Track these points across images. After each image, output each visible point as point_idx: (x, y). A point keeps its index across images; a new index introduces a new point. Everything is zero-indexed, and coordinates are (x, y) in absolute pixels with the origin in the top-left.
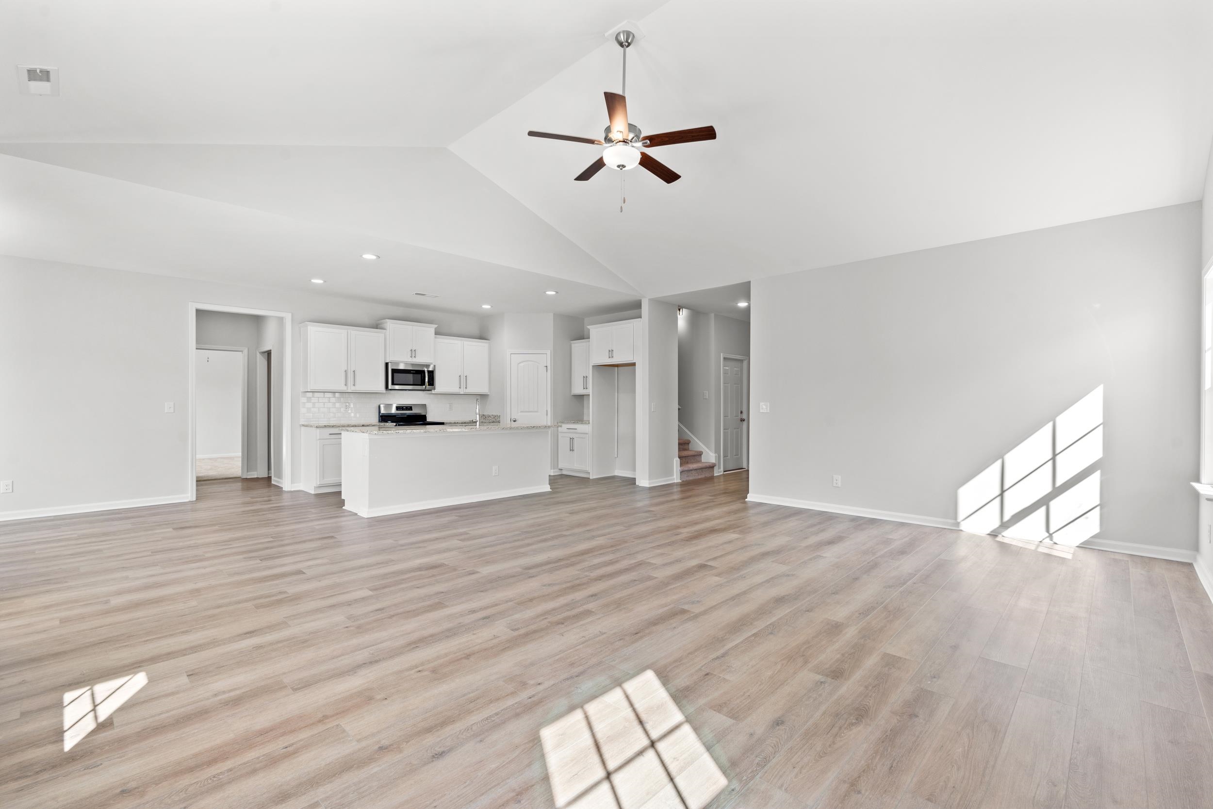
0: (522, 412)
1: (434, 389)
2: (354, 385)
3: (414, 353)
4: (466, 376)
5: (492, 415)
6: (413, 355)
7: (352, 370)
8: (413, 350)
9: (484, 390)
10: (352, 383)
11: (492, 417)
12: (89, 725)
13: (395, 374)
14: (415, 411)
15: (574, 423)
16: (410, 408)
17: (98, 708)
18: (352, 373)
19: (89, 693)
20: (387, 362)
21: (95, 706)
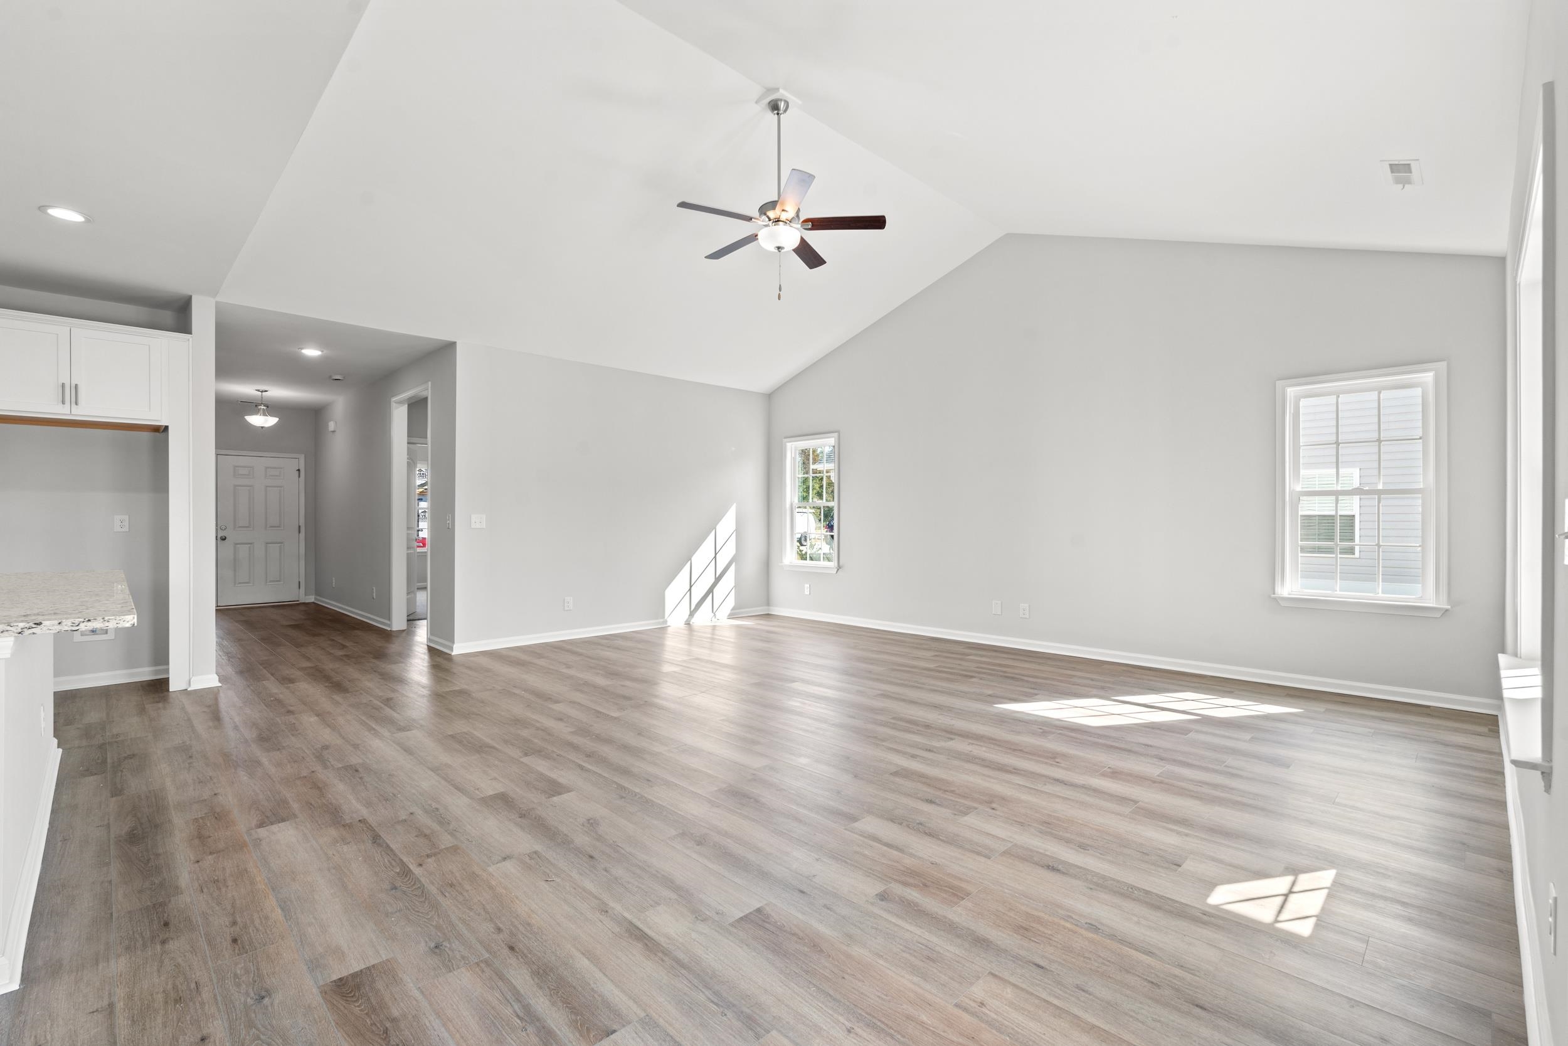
12: (1305, 881)
17: (1285, 891)
19: (1282, 917)
21: (1286, 896)
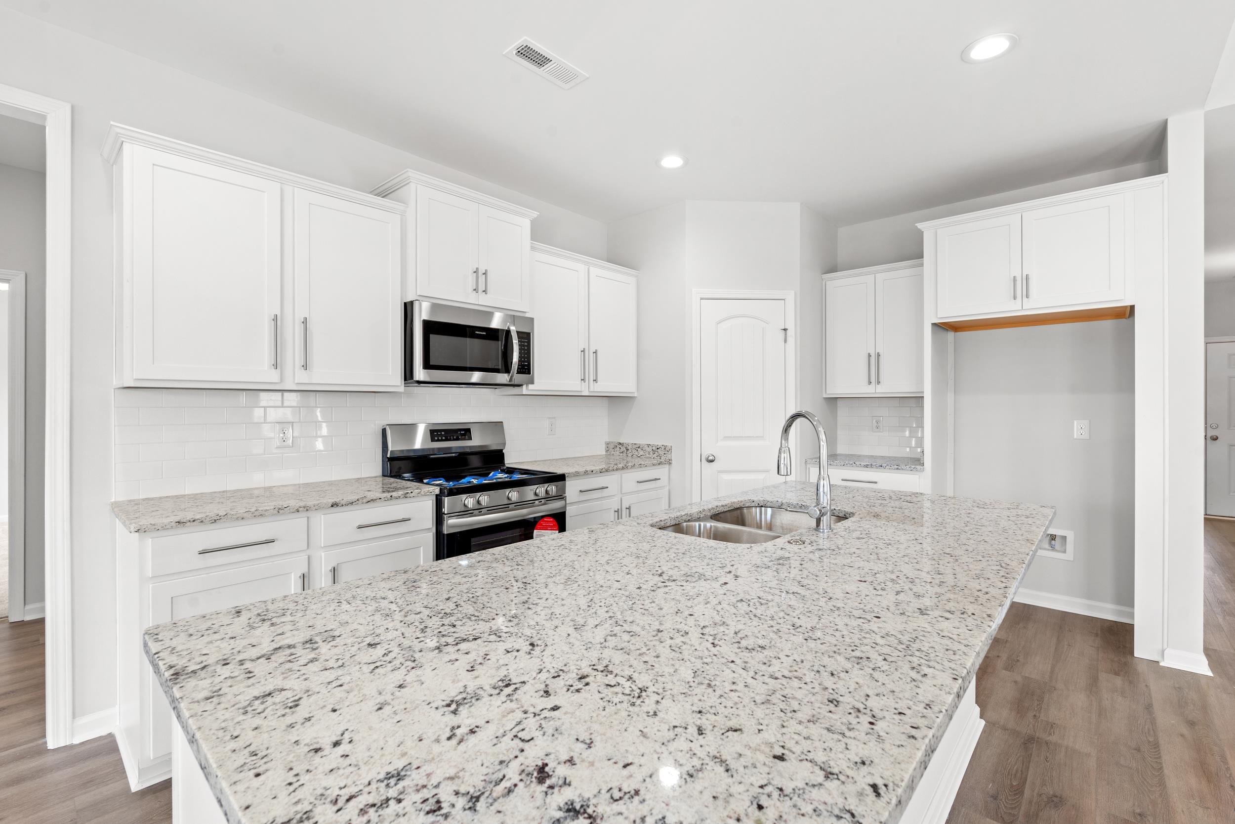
0: (727, 438)
1: (532, 382)
2: (305, 367)
3: (482, 279)
4: (595, 352)
5: (649, 445)
6: (481, 287)
7: (299, 317)
8: (481, 272)
9: (624, 385)
10: (299, 362)
11: (650, 449)
13: (432, 336)
14: (477, 441)
15: (866, 466)
16: (464, 433)
18: (299, 329)
20: (408, 300)
